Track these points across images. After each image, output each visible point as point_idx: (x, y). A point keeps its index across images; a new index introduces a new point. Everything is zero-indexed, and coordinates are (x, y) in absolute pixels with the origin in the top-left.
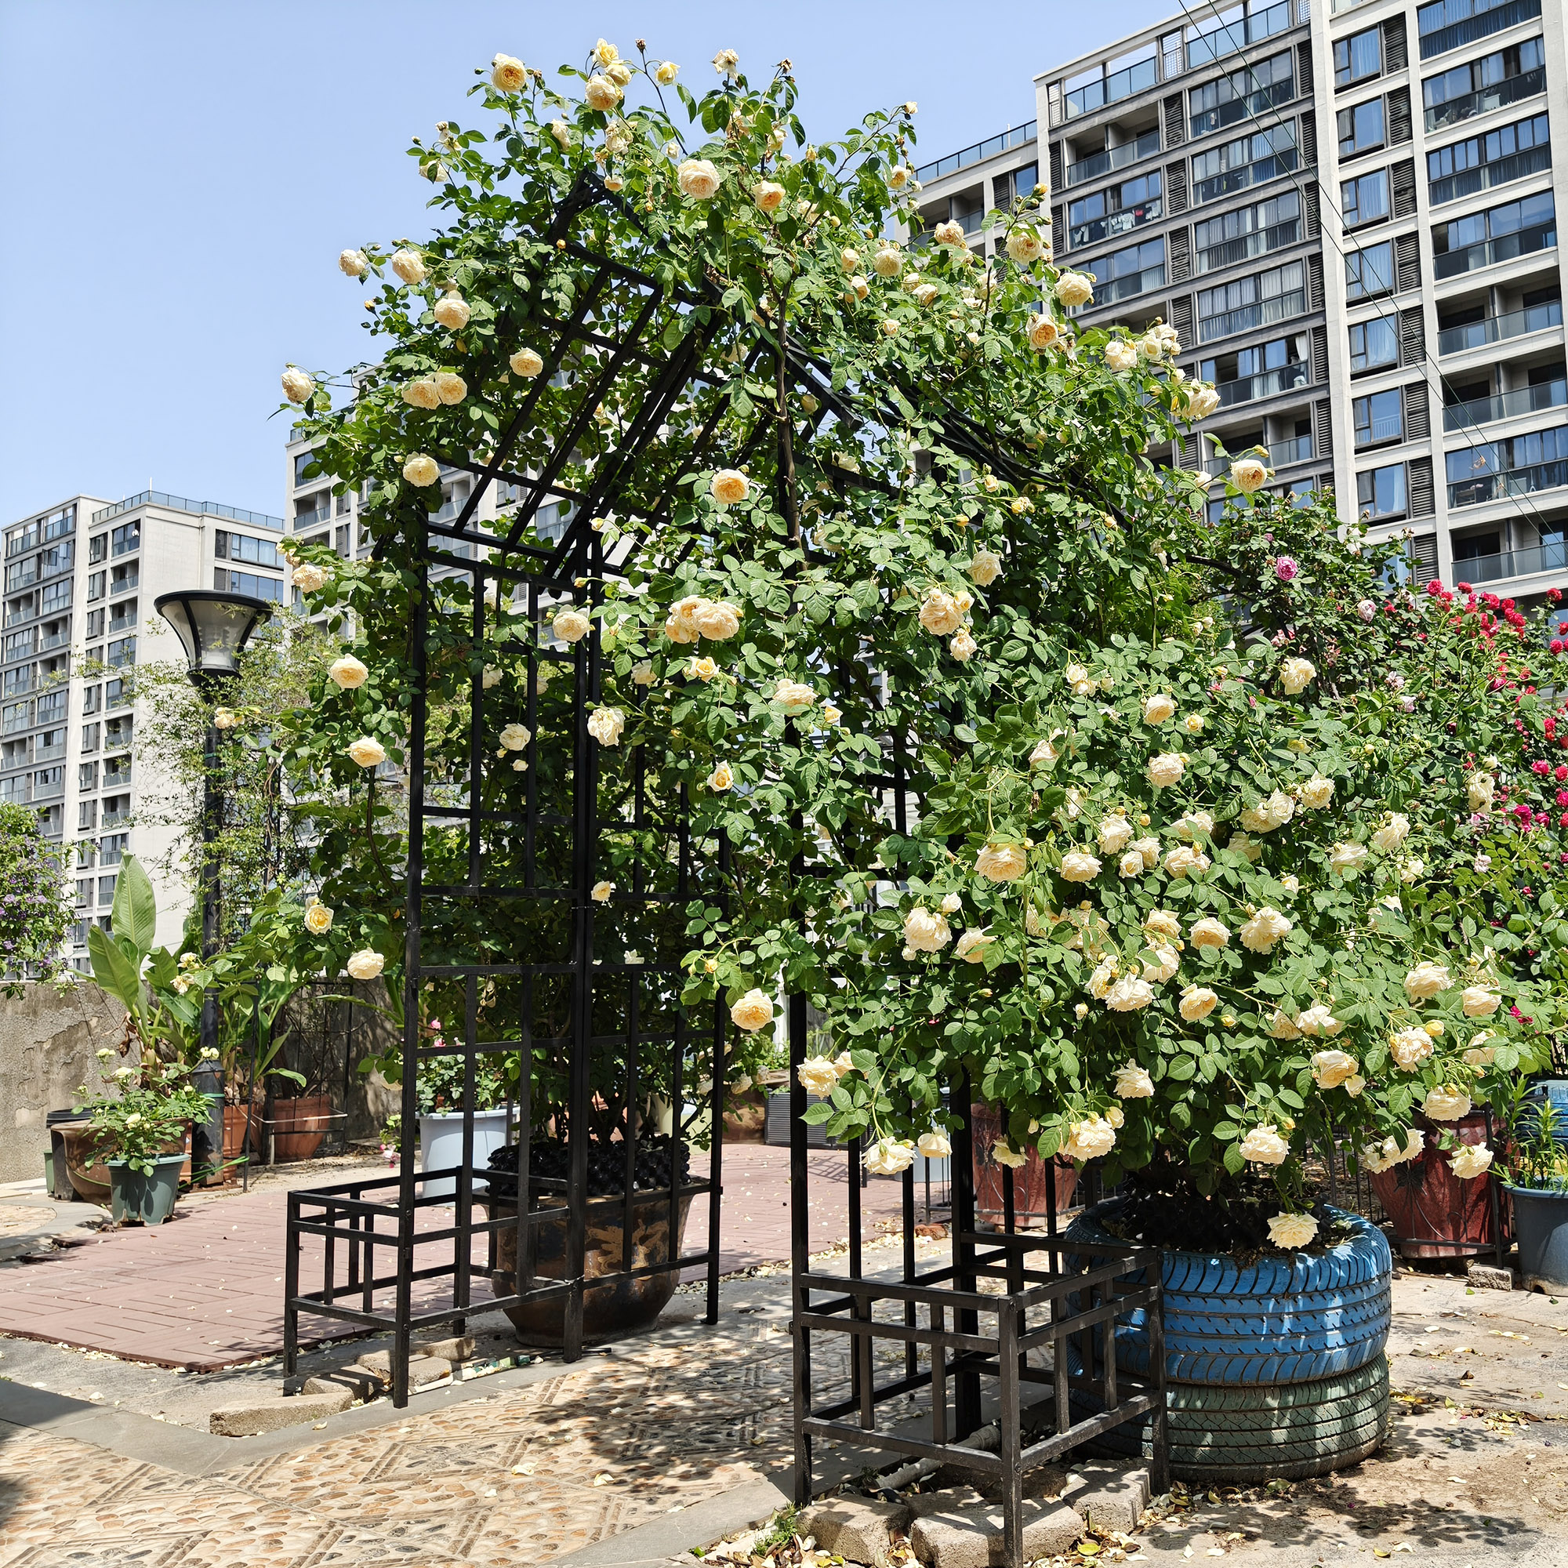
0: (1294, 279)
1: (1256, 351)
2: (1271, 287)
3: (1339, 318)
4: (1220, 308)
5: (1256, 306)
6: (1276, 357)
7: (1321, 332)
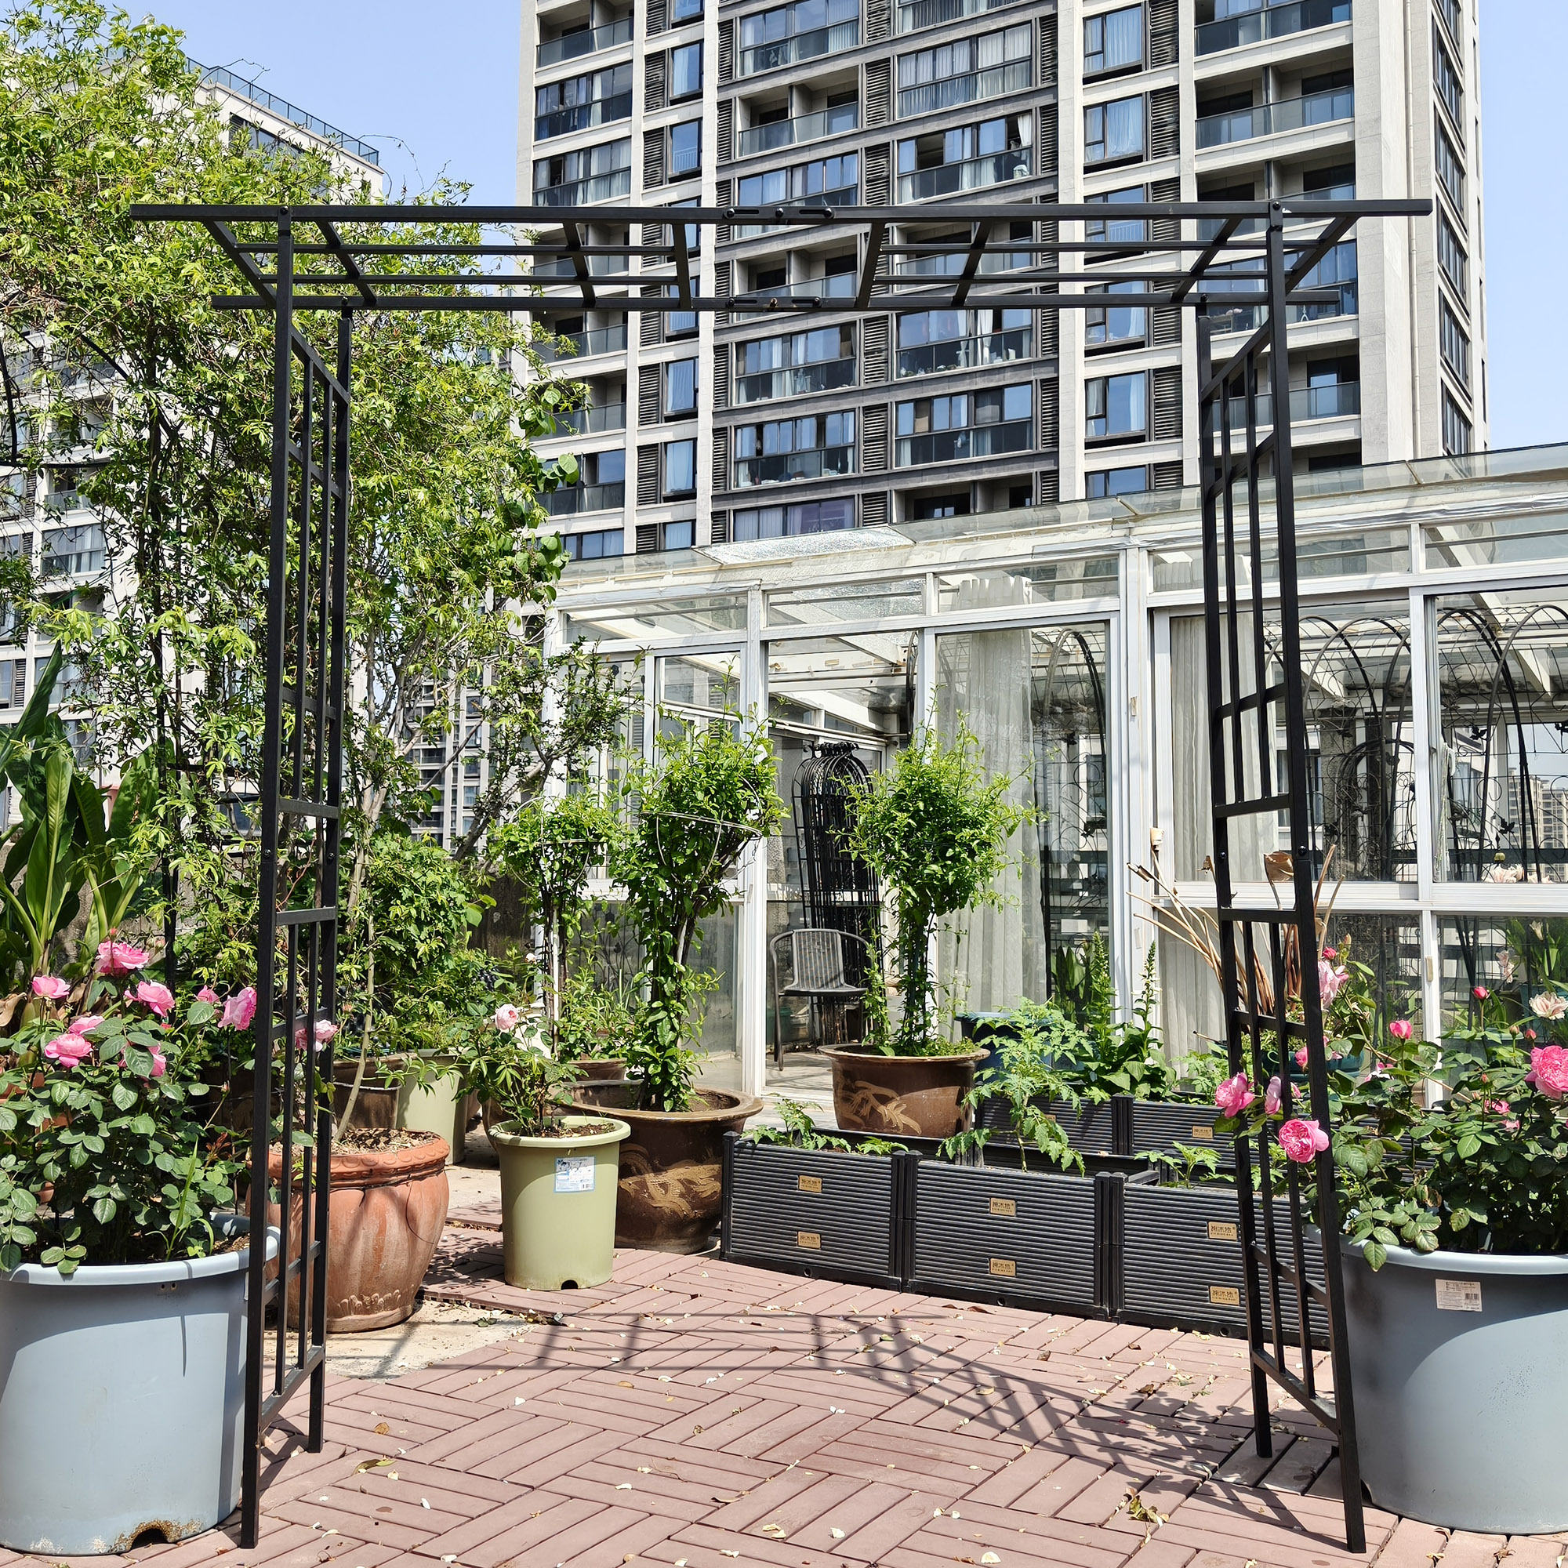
0: (1020, 45)
1: (968, 131)
2: (990, 54)
3: (1073, 97)
4: (925, 77)
5: (971, 76)
6: (993, 140)
7: (1050, 113)
